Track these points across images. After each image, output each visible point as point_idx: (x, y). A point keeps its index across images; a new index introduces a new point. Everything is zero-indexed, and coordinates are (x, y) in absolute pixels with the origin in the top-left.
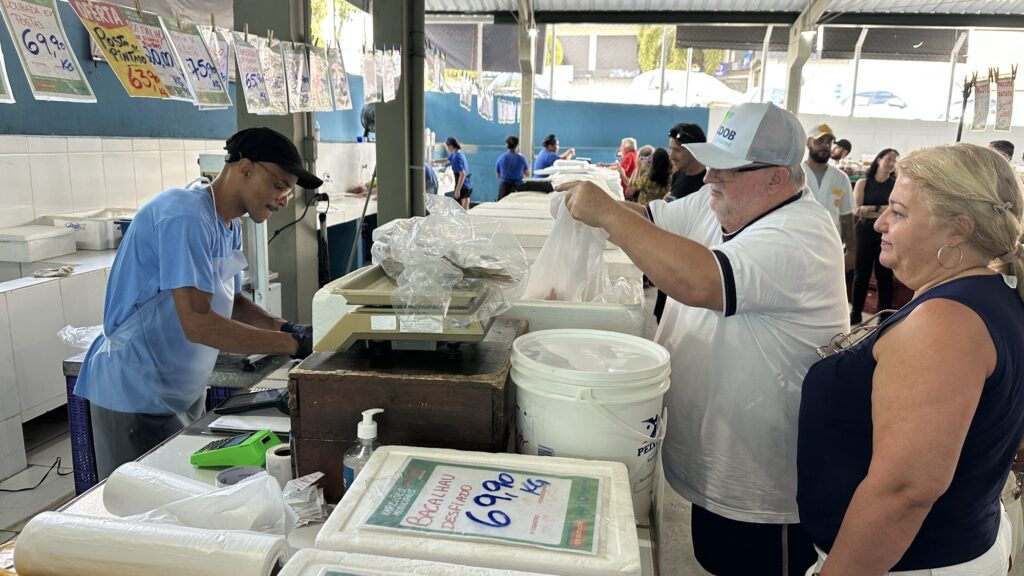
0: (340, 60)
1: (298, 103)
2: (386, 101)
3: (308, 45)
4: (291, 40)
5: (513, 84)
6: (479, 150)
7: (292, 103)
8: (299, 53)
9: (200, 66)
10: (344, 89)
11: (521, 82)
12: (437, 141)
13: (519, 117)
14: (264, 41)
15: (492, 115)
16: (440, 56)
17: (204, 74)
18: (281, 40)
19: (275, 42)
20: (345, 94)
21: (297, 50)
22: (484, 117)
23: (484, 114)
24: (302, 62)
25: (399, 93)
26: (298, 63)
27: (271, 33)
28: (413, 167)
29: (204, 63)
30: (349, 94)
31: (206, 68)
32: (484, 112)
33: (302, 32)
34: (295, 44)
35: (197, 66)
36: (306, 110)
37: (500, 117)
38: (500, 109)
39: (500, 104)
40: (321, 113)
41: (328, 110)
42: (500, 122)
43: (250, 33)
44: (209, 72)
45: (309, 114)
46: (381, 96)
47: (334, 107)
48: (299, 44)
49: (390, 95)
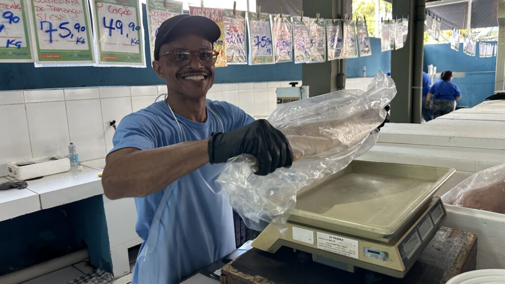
0: (364, 27)
1: (334, 55)
2: (396, 49)
3: (342, 20)
4: (332, 18)
5: (492, 34)
6: (467, 75)
7: (329, 54)
8: (336, 25)
9: (262, 40)
10: (367, 44)
11: (498, 33)
12: (437, 72)
13: (495, 53)
14: (314, 20)
15: (474, 52)
16: (437, 19)
17: (263, 45)
18: (325, 18)
19: (322, 20)
20: (367, 47)
21: (335, 24)
22: (468, 54)
23: (467, 52)
24: (338, 30)
25: (406, 44)
26: (335, 31)
27: (318, 15)
28: (413, 87)
29: (265, 39)
30: (369, 46)
31: (266, 41)
32: (469, 51)
33: (340, 13)
34: (334, 20)
35: (260, 40)
36: (340, 58)
37: (481, 53)
38: (481, 49)
39: (481, 46)
40: (350, 59)
41: (354, 57)
42: (481, 57)
43: (304, 16)
44: (267, 43)
45: (341, 60)
46: (393, 46)
47: (359, 55)
48: (337, 20)
49: (400, 45)
